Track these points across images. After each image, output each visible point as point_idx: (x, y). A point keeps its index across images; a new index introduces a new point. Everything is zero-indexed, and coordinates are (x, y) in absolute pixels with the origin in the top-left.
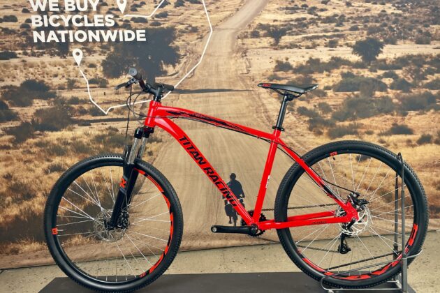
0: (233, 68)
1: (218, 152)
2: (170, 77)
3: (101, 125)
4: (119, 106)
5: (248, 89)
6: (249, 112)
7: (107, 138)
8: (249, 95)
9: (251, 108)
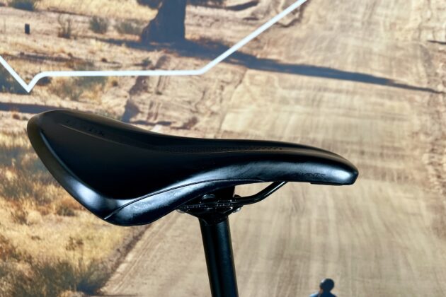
0: (414, 21)
1: (309, 230)
2: (230, 14)
3: (10, 120)
4: (68, 74)
5: (433, 86)
6: (415, 148)
7: (27, 157)
8: (429, 104)
9: (422, 137)
